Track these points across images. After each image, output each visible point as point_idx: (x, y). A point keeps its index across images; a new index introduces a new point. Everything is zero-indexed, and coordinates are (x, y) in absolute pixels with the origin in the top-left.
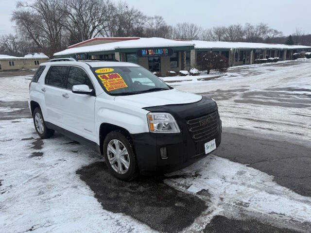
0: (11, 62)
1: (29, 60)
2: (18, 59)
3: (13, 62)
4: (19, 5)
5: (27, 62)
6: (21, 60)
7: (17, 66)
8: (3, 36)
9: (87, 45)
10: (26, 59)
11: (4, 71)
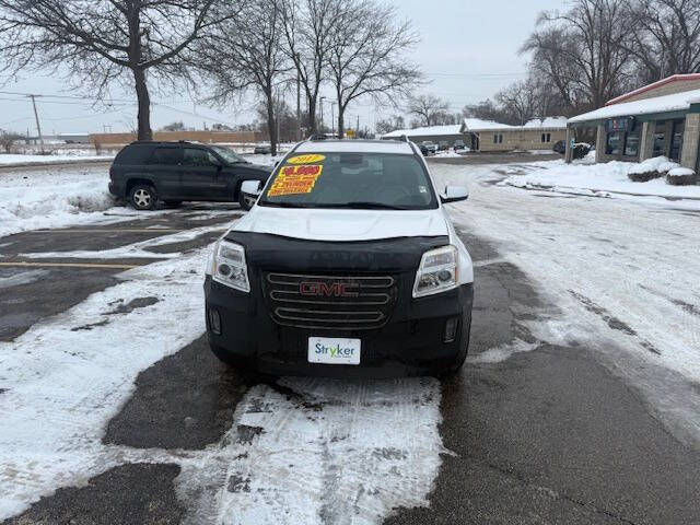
0: (498, 136)
1: (533, 131)
2: (511, 131)
3: (501, 137)
4: (542, 19)
5: (526, 137)
6: (516, 131)
7: (507, 144)
8: (515, 85)
9: (649, 97)
10: (526, 131)
11: (482, 152)
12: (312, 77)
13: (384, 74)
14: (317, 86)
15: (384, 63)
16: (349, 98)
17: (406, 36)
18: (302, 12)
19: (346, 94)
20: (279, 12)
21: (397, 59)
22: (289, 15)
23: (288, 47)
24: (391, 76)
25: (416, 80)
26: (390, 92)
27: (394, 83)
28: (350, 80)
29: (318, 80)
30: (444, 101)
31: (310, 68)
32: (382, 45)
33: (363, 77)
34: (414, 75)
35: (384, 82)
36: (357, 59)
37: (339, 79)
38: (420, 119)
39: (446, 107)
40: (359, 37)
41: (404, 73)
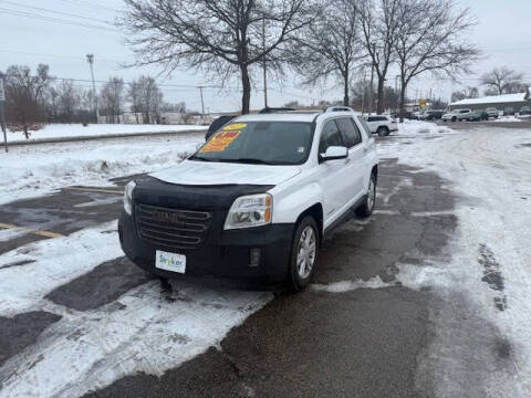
12: (382, 62)
13: (442, 54)
14: (386, 68)
15: (443, 45)
16: (411, 76)
17: (465, 20)
18: (377, 10)
19: (408, 73)
20: (359, 13)
21: (456, 40)
22: (367, 15)
23: (364, 39)
24: (450, 55)
25: (473, 56)
26: (448, 68)
27: (452, 61)
28: (413, 61)
29: (387, 63)
30: (518, 72)
31: (381, 55)
32: (442, 30)
33: (424, 58)
34: (473, 52)
35: (443, 61)
36: (421, 43)
37: (403, 61)
38: (493, 88)
39: (519, 78)
40: (423, 26)
41: (461, 51)
